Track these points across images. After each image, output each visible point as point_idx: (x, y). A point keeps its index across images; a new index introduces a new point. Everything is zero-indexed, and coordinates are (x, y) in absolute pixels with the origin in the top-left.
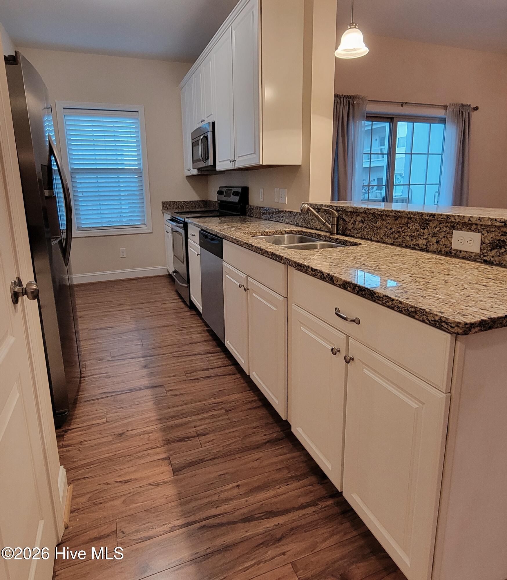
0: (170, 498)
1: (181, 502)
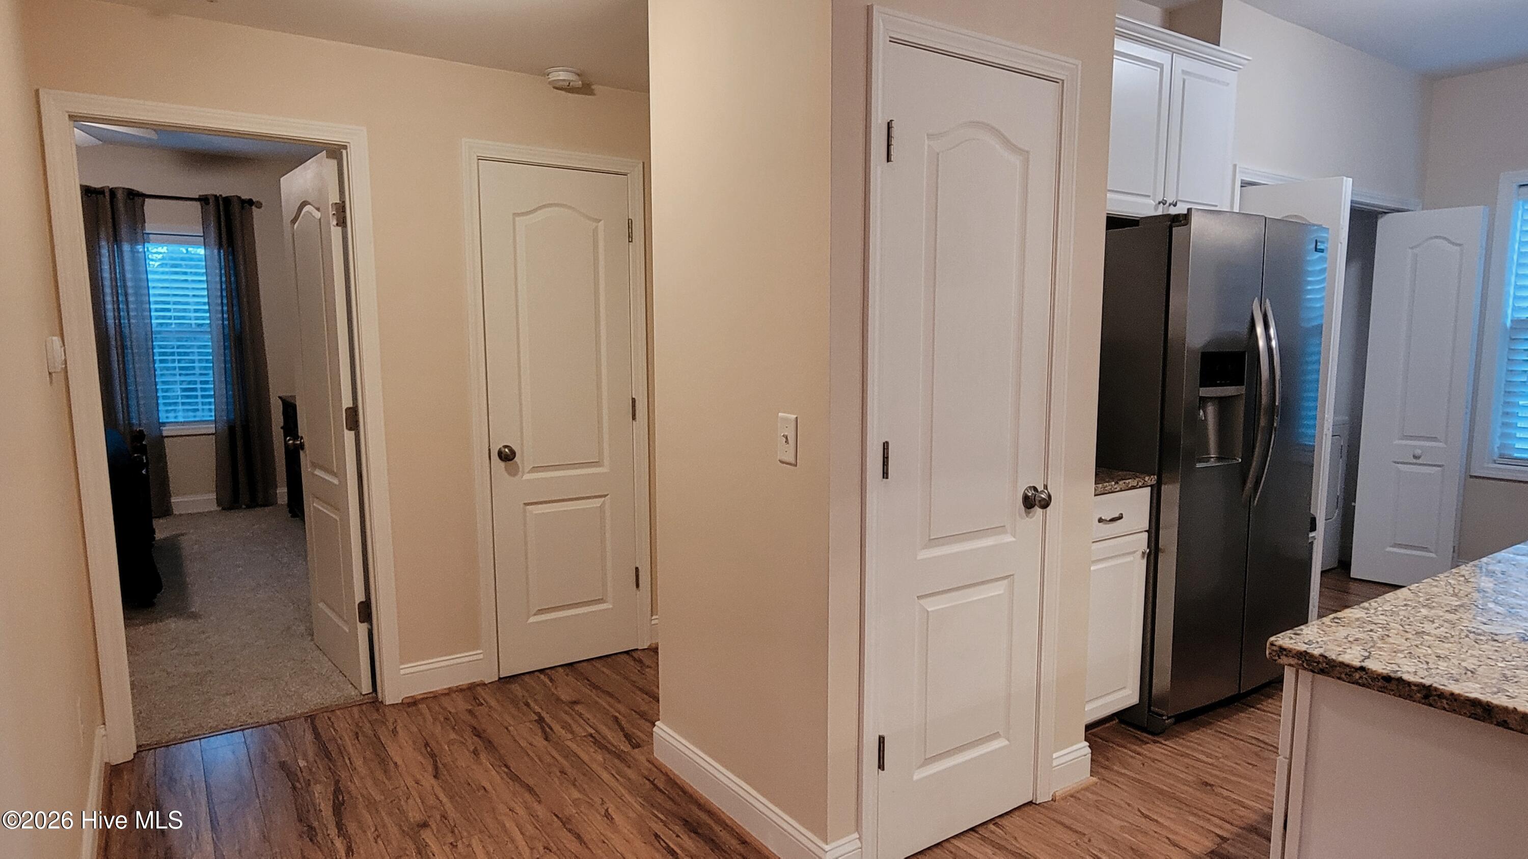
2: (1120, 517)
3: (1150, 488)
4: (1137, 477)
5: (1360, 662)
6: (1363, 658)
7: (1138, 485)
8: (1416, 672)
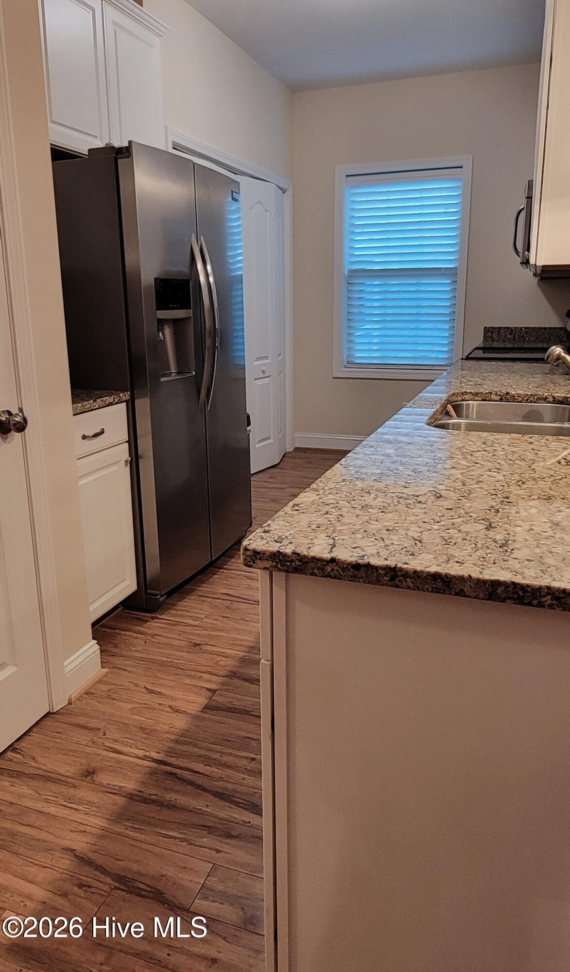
0: (175, 730)
1: (179, 739)
2: (102, 432)
3: (125, 403)
4: (113, 394)
5: (329, 553)
6: (331, 546)
7: (114, 401)
8: (378, 552)
